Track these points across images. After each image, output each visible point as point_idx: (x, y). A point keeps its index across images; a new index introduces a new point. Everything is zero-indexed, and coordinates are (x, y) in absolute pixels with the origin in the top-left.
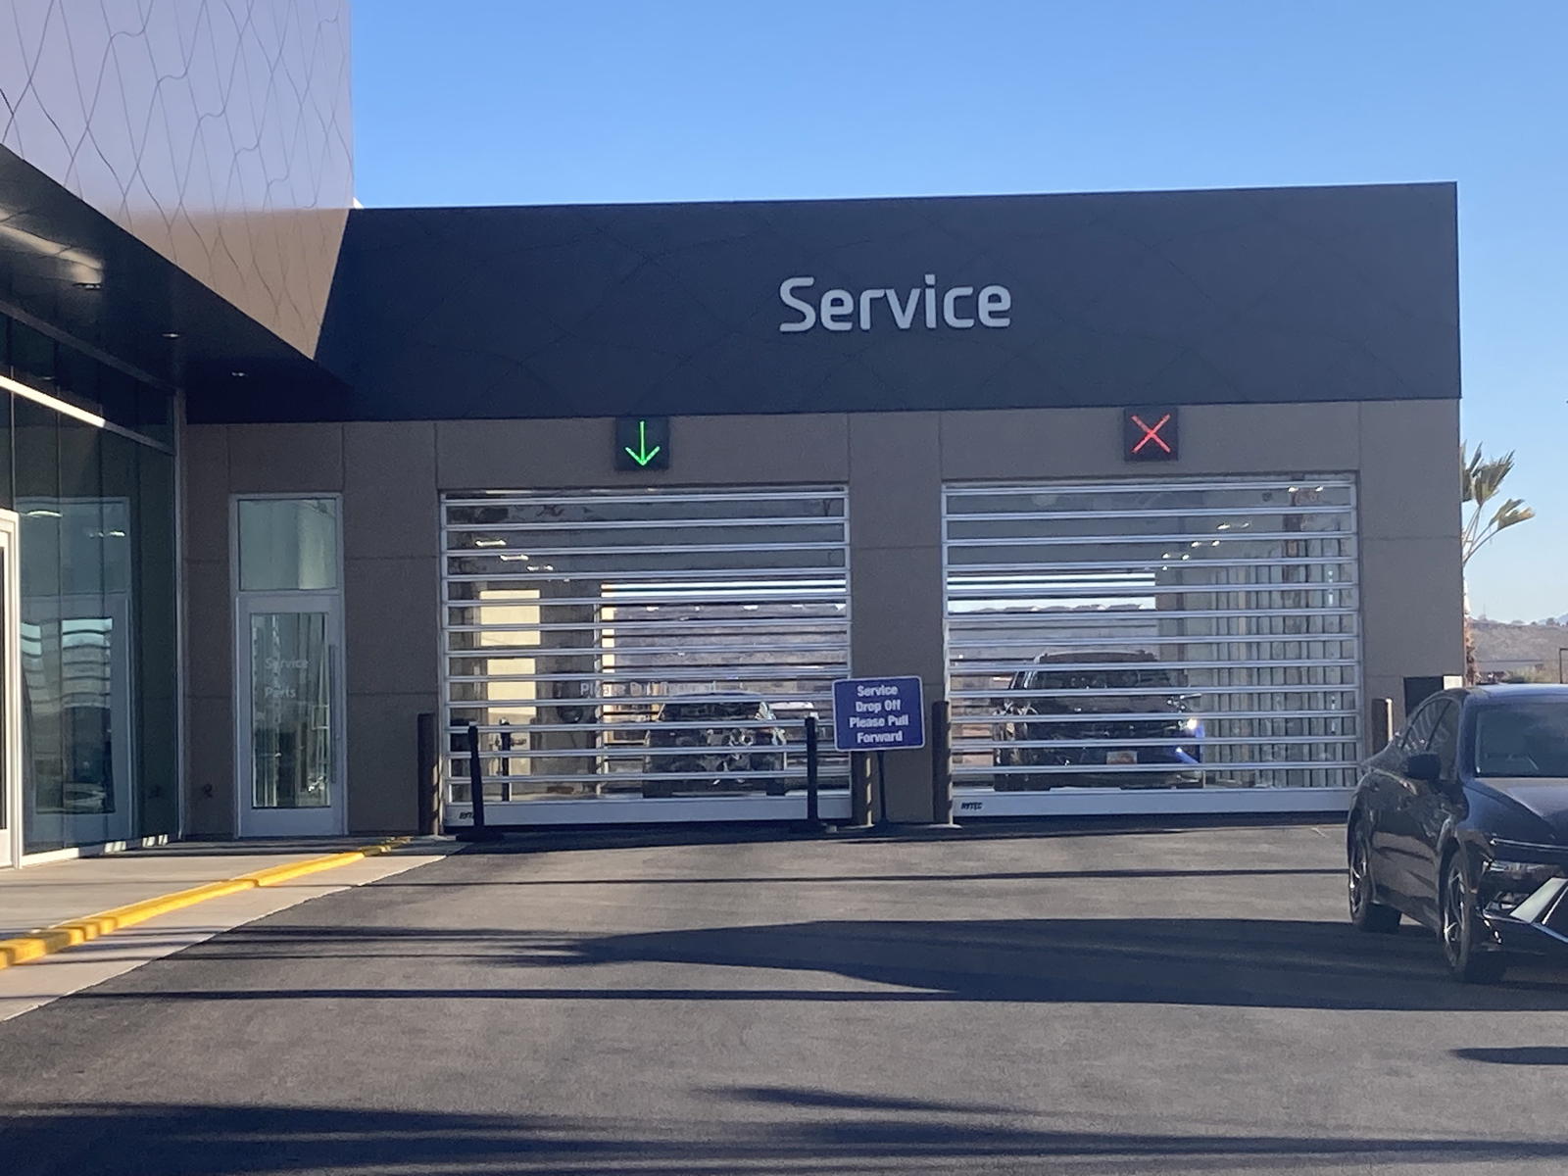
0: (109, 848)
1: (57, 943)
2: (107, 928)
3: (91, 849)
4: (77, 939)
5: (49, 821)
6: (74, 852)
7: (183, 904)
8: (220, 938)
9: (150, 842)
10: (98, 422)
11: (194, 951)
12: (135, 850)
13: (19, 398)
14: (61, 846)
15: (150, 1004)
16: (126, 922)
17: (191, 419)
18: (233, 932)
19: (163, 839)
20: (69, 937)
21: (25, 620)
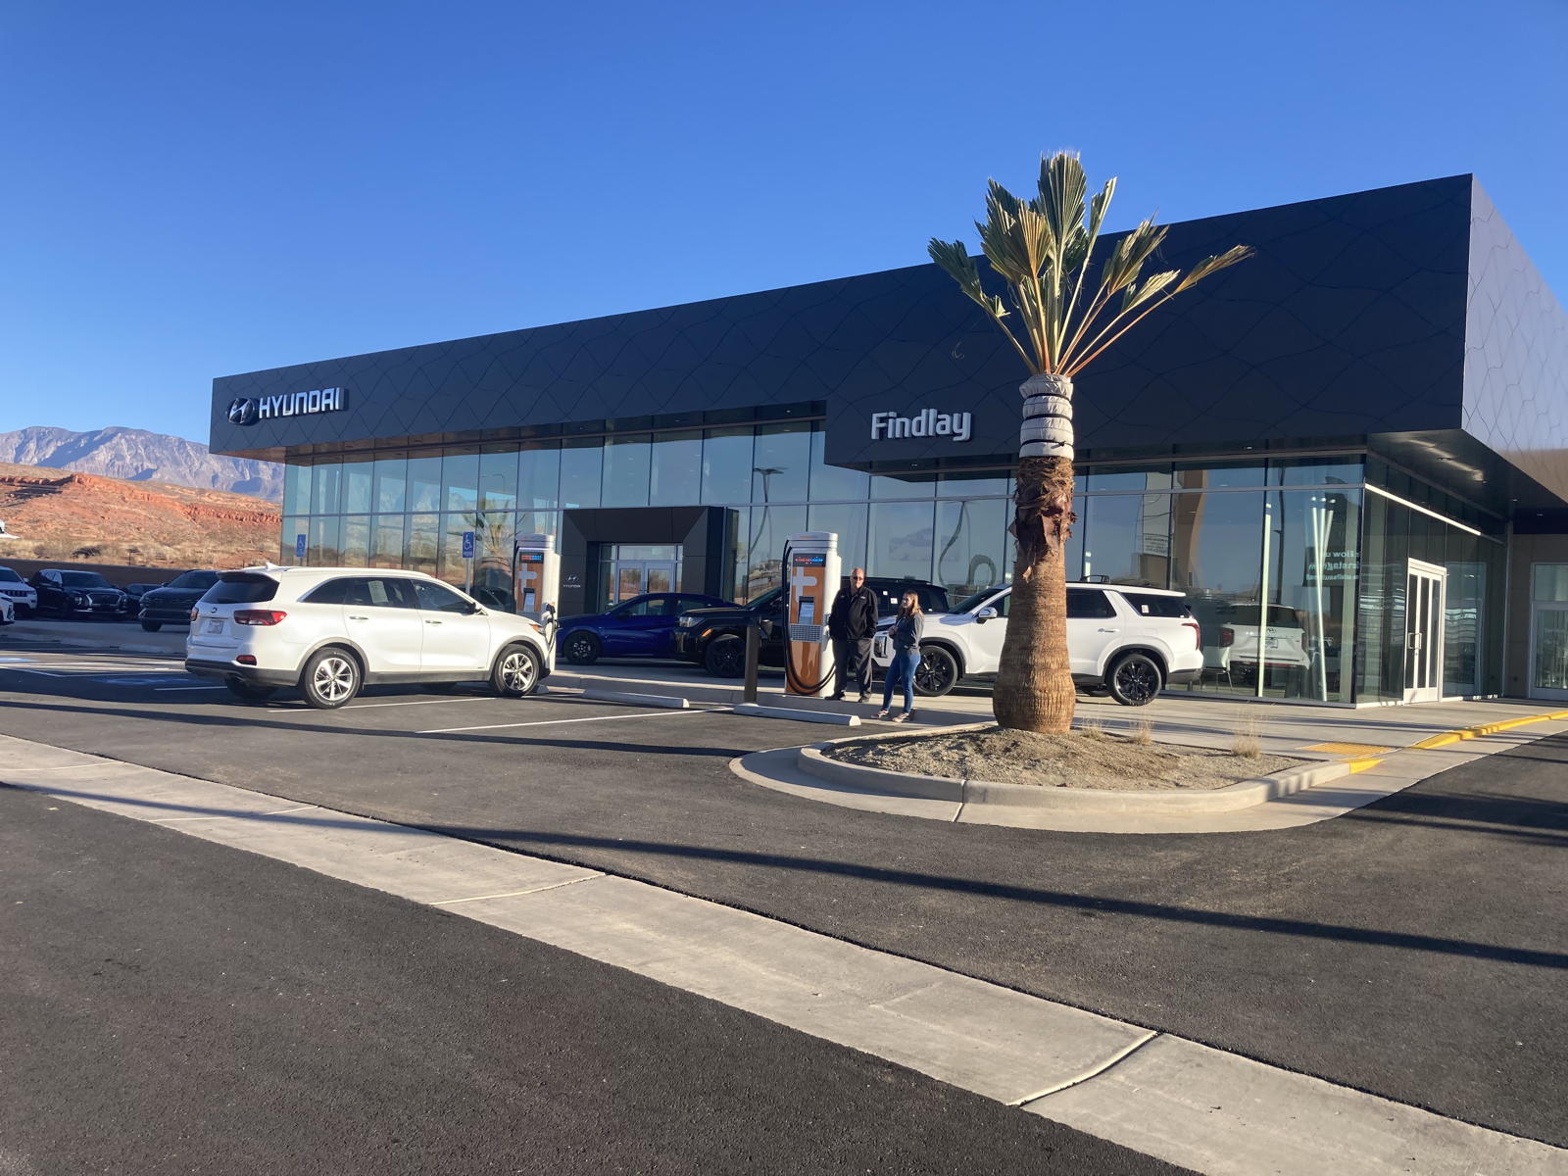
0: (1474, 698)
1: (1477, 732)
2: (1495, 730)
3: (1468, 697)
4: (1484, 733)
5: (1453, 686)
6: (1461, 698)
7: (1522, 723)
8: (1546, 738)
9: (1491, 697)
10: (1478, 533)
11: (1539, 743)
12: (1484, 700)
13: (1449, 525)
14: (1456, 695)
15: (1530, 762)
16: (1502, 728)
17: (1515, 532)
18: (1552, 736)
19: (1496, 696)
20: (1481, 732)
21: (1447, 608)
